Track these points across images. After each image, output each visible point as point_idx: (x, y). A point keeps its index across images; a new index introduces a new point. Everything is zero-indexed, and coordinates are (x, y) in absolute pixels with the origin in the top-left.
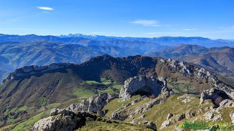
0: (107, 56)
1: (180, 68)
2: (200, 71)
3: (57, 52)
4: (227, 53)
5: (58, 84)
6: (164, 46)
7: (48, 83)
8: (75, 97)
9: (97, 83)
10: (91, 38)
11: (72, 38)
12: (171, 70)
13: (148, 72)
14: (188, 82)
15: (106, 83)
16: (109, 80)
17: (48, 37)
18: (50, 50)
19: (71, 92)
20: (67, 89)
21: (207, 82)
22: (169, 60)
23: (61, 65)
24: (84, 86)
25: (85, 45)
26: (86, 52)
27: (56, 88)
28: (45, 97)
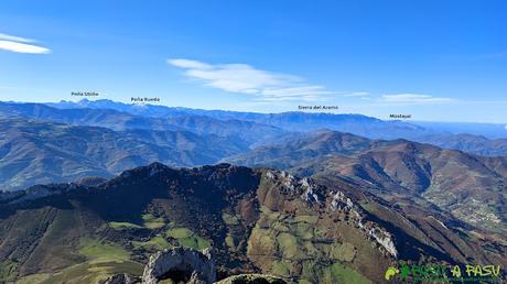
0: (159, 166)
1: (302, 191)
2: (337, 196)
3: (50, 146)
4: (400, 153)
5: (45, 231)
6: (288, 133)
7: (23, 230)
8: (83, 259)
9: (134, 226)
10: (136, 110)
11: (87, 110)
12: (285, 194)
13: (241, 198)
14: (314, 219)
15: (152, 226)
16: (161, 219)
17: (29, 107)
18: (32, 139)
19: (74, 248)
20: (65, 242)
21: (347, 219)
22: (283, 174)
23: (54, 189)
24: (104, 234)
25: (119, 128)
26: (119, 145)
27: (42, 239)
28: (14, 260)
